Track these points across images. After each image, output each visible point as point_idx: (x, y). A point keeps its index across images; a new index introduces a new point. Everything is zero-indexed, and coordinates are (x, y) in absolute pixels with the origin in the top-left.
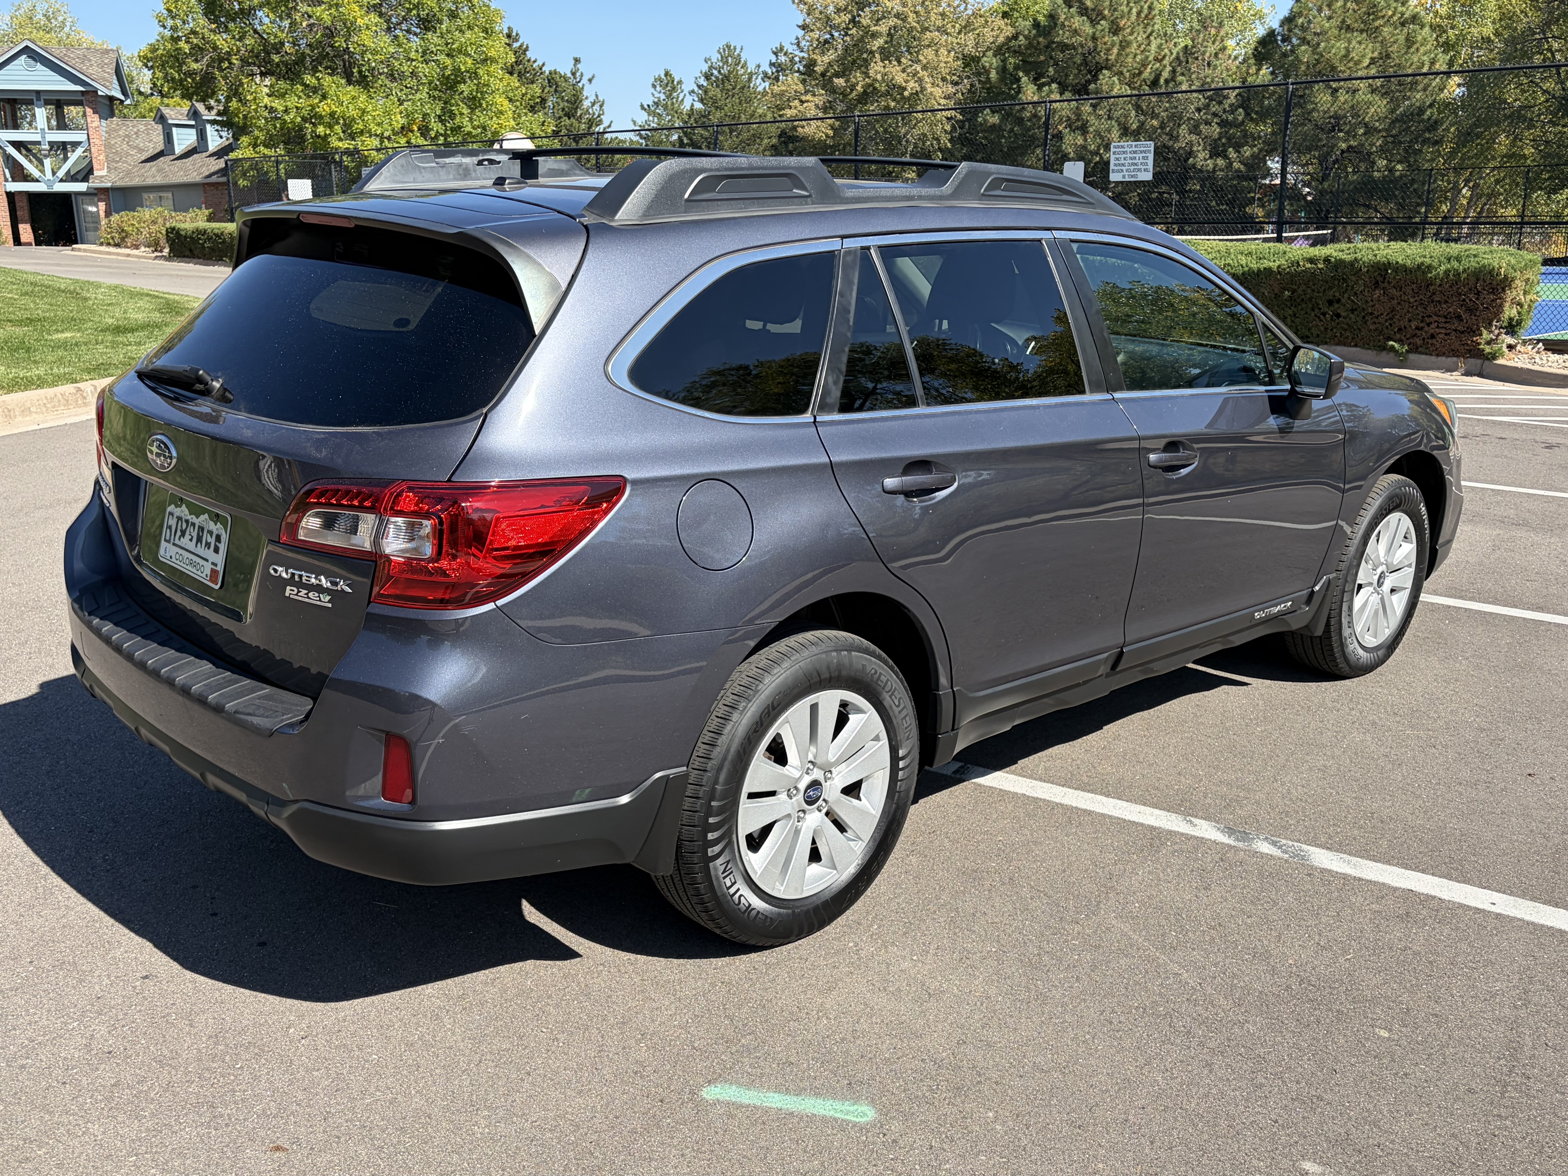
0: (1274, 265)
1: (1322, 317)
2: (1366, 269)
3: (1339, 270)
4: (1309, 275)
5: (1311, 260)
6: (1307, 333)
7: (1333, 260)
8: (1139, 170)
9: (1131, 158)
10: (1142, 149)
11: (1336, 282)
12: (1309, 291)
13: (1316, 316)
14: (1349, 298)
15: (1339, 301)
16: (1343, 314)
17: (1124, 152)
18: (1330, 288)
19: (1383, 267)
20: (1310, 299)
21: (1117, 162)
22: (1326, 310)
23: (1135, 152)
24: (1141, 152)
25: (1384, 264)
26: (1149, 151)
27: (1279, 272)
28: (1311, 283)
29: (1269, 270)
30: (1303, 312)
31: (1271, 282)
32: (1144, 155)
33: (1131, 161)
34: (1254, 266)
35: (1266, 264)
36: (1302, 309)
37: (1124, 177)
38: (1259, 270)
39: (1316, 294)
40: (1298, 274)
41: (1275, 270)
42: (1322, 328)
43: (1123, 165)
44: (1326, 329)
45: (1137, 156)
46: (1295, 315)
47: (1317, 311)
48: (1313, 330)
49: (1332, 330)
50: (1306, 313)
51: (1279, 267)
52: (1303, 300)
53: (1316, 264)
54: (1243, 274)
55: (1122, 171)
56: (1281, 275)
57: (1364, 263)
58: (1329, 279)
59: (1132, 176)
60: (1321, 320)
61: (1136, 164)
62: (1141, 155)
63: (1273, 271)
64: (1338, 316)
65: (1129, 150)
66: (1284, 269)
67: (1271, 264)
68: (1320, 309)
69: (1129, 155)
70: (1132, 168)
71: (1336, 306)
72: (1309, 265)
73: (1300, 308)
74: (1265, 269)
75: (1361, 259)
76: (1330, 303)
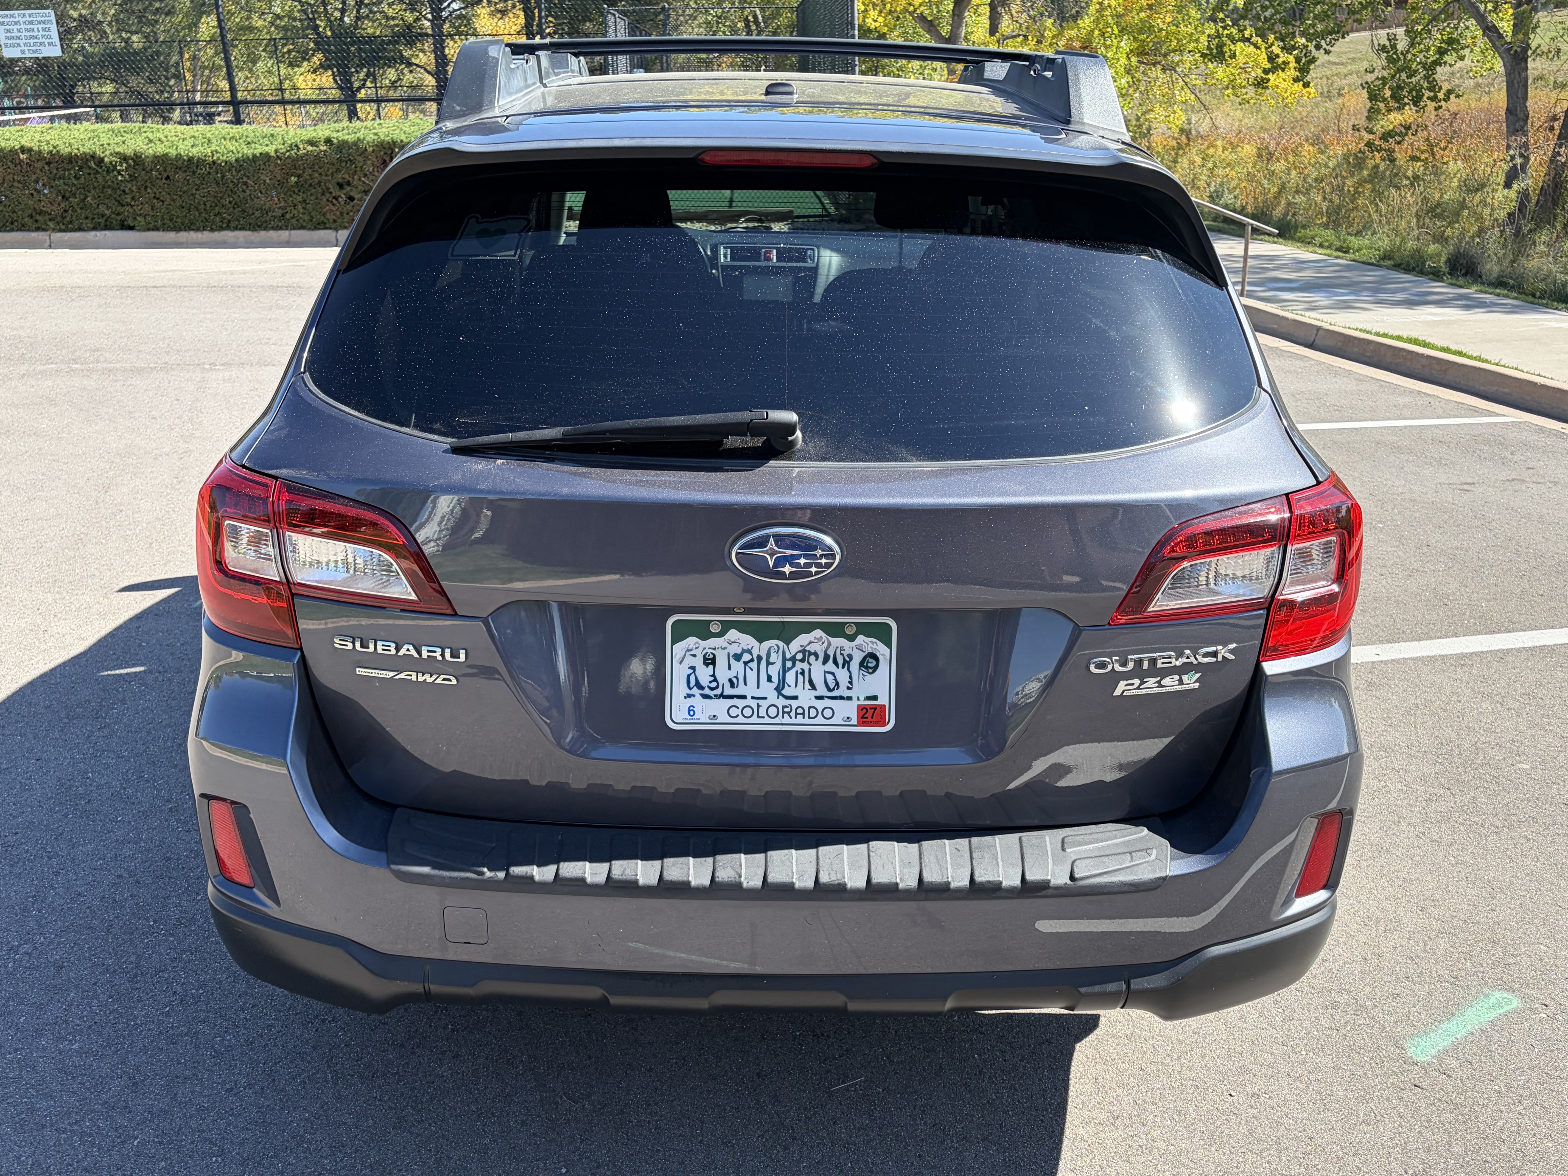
0: (271, 149)
1: (334, 201)
2: (371, 149)
3: (344, 151)
4: (312, 158)
5: (311, 143)
6: (322, 219)
7: (335, 141)
8: (41, 44)
9: (27, 30)
10: (39, 19)
11: (343, 164)
12: (316, 175)
13: (328, 200)
14: (360, 179)
15: (349, 183)
16: (357, 196)
17: (16, 23)
18: (338, 170)
19: (387, 146)
20: (319, 183)
21: (9, 35)
22: (338, 193)
23: (31, 23)
24: (39, 23)
25: (389, 143)
26: (50, 22)
27: (278, 157)
28: (317, 167)
29: (266, 156)
30: (313, 198)
31: (271, 168)
32: (44, 26)
33: (28, 34)
34: (248, 152)
35: (259, 150)
36: (311, 195)
37: (23, 52)
38: (254, 156)
39: (324, 177)
40: (299, 158)
41: (273, 154)
42: (338, 213)
43: (18, 38)
44: (342, 213)
45: (35, 27)
46: (305, 201)
47: (328, 195)
48: (328, 216)
49: (348, 214)
50: (317, 198)
51: (276, 151)
52: (310, 185)
53: (317, 146)
54: (236, 160)
55: (19, 45)
56: (281, 160)
57: (368, 142)
58: (335, 161)
59: (34, 52)
60: (334, 205)
61: (35, 37)
62: (40, 26)
63: (270, 157)
64: (352, 199)
65: (21, 20)
66: (284, 154)
67: (267, 149)
68: (331, 193)
69: (23, 27)
70: (32, 41)
71: (349, 188)
72: (310, 148)
73: (309, 193)
74: (261, 154)
75: (364, 139)
76: (341, 186)
